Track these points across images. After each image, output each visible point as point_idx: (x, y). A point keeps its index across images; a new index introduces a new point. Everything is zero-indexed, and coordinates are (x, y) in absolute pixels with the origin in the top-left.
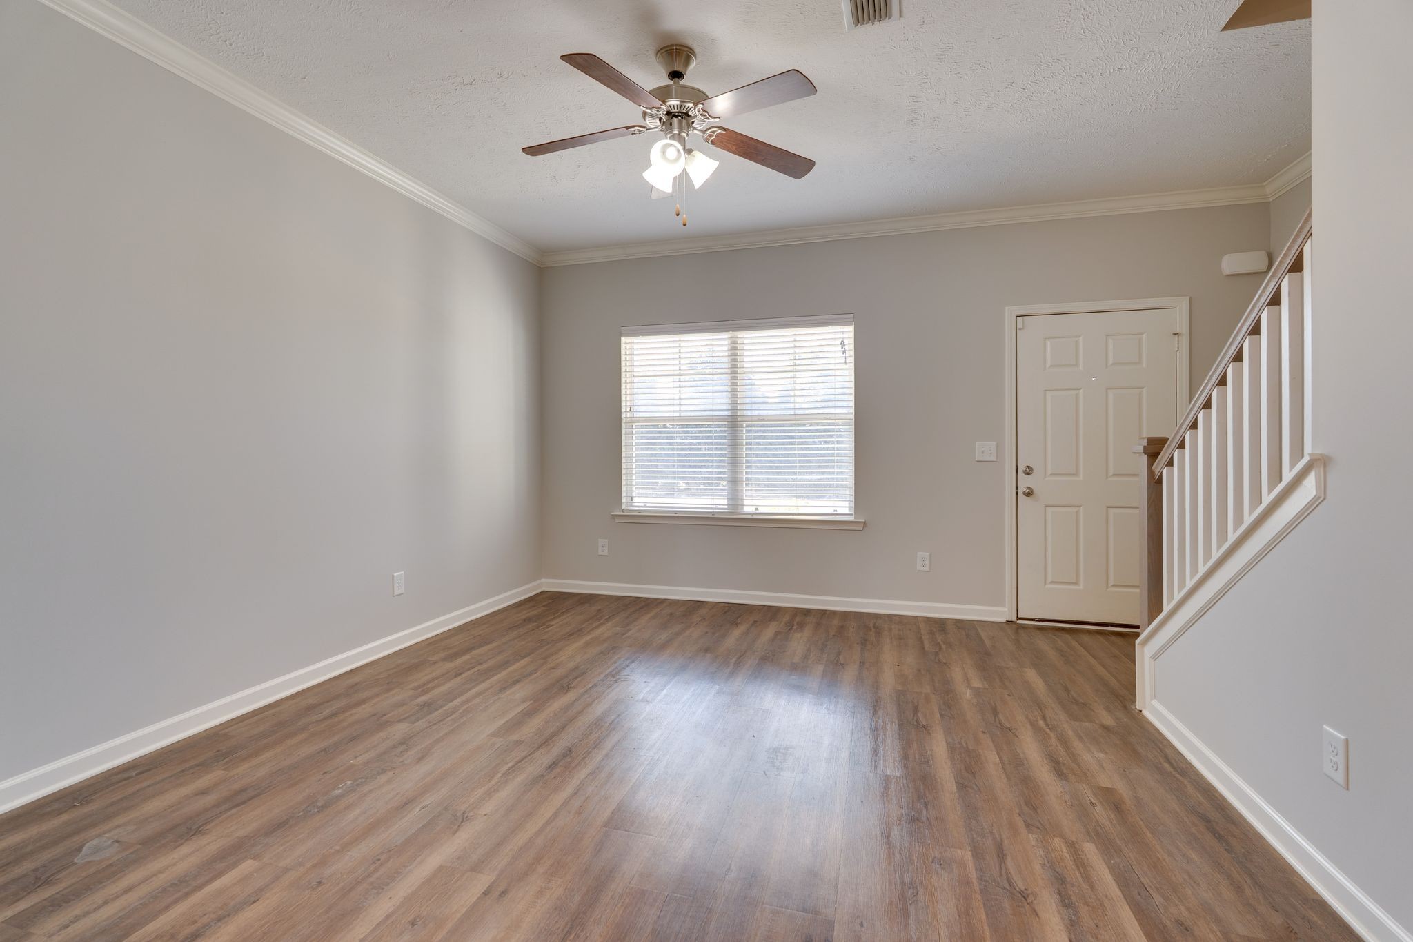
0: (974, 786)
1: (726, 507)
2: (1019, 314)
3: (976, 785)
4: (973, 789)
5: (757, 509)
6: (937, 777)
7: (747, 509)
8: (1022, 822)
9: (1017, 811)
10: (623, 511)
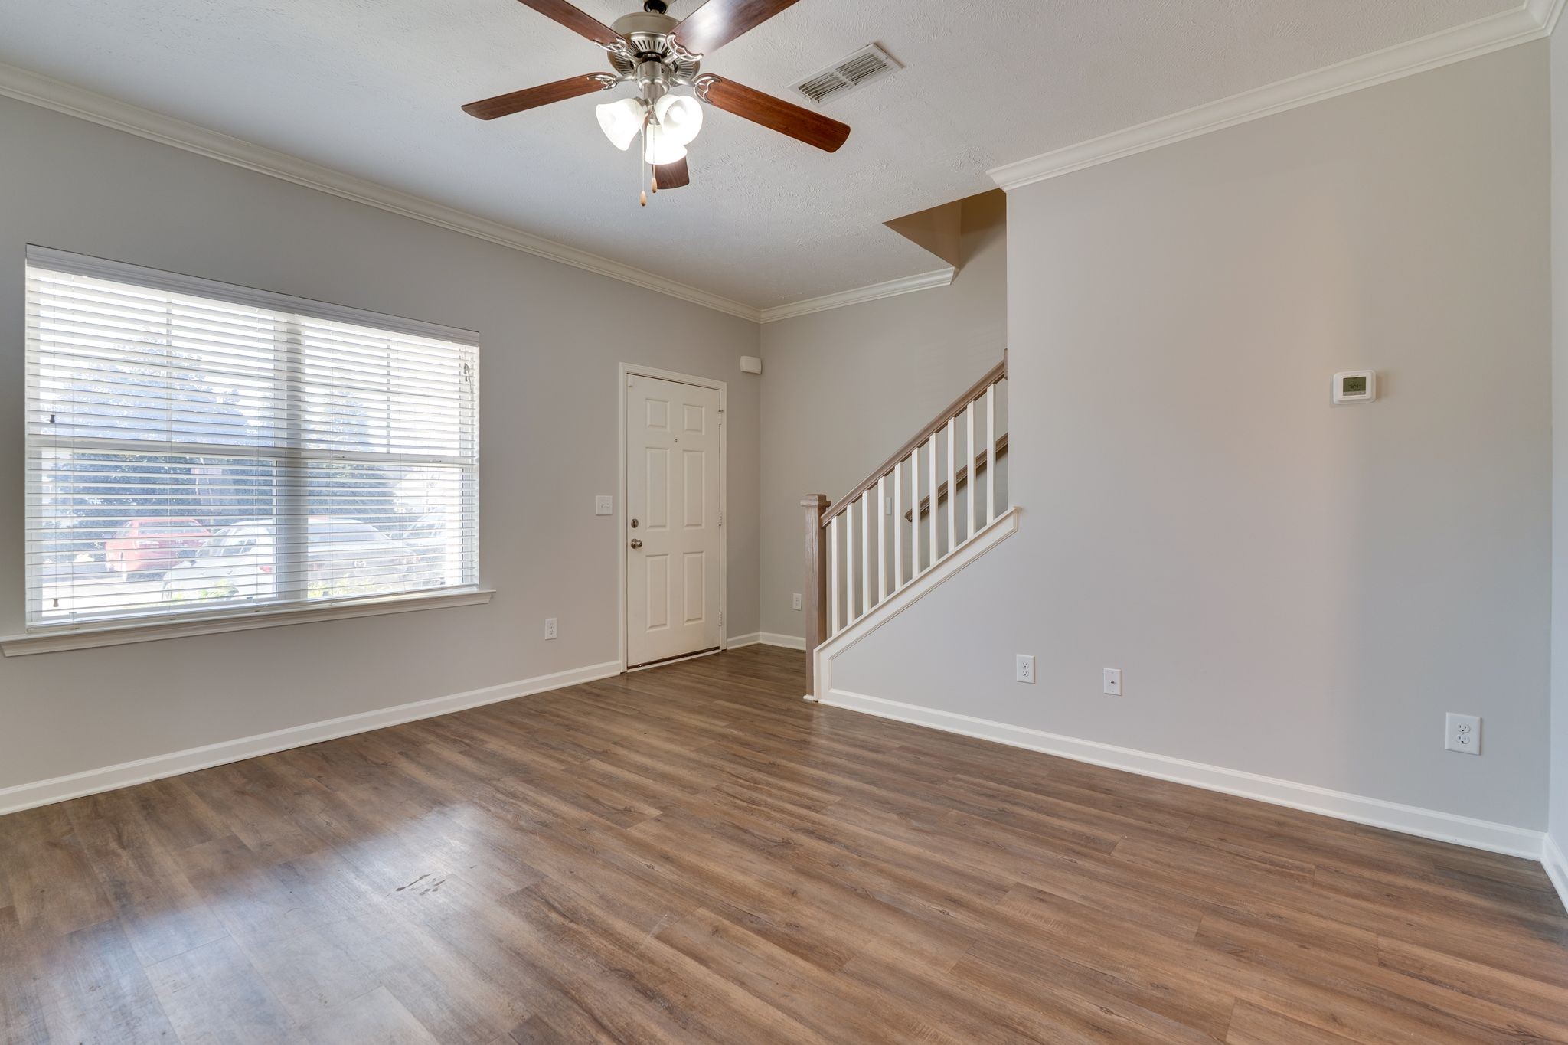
1: (275, 595)
2: (630, 371)
5: (325, 594)
7: (312, 596)
10: (29, 630)
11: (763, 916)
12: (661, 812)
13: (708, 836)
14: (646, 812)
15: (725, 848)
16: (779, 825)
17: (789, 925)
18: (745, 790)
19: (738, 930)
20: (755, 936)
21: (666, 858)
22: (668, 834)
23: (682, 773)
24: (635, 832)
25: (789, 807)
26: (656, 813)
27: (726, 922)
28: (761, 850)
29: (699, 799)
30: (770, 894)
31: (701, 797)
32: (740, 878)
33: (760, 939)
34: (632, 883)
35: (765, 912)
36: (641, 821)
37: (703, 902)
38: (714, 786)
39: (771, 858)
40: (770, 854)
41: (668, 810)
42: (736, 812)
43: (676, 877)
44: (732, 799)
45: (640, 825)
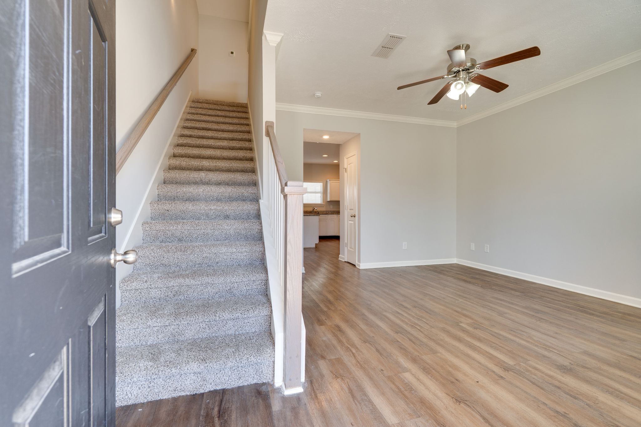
12: (459, 324)
13: (441, 313)
14: (466, 326)
16: (414, 311)
18: (419, 324)
22: (456, 317)
23: (448, 339)
24: (470, 321)
26: (461, 324)
27: (441, 298)
31: (441, 325)
33: (434, 296)
34: (468, 309)
35: (430, 298)
36: (468, 323)
37: (446, 302)
38: (433, 329)
40: (422, 306)
41: (455, 324)
42: (428, 318)
44: (427, 322)
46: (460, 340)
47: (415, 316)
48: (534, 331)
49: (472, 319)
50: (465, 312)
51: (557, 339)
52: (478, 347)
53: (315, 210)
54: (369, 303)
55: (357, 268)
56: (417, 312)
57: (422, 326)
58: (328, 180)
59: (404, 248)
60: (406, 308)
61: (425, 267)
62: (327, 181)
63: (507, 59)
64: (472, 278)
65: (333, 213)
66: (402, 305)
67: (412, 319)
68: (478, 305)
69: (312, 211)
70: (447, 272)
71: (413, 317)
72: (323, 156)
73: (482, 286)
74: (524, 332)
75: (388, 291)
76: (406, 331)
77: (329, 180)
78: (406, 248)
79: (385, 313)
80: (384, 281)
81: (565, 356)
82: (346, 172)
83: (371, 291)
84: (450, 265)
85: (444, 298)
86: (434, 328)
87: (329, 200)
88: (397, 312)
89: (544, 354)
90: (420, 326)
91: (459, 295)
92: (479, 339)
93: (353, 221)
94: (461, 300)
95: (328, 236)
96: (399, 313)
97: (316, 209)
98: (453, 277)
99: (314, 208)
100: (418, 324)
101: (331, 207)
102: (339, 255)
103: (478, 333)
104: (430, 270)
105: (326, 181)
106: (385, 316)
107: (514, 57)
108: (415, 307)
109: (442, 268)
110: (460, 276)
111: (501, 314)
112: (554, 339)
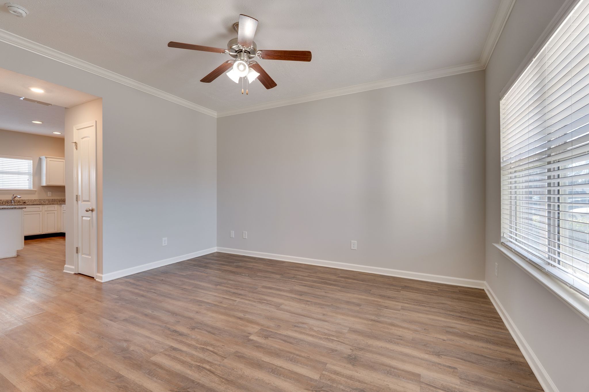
0: (112, 381)
3: (112, 383)
4: (112, 380)
6: (135, 371)
8: (76, 383)
9: (81, 386)
11: (208, 306)
12: (249, 338)
13: (226, 328)
14: (257, 337)
15: (219, 325)
16: (193, 337)
17: (201, 305)
18: (208, 359)
19: (215, 303)
20: (211, 302)
21: (240, 318)
22: (243, 328)
25: (185, 348)
26: (252, 337)
27: (218, 304)
28: (205, 325)
29: (233, 349)
30: (205, 312)
31: (232, 350)
32: (214, 315)
33: (210, 302)
34: (249, 311)
35: (207, 307)
36: (256, 332)
37: (225, 308)
38: (226, 361)
39: (202, 322)
40: (201, 324)
41: (246, 340)
42: (213, 342)
43: (235, 313)
44: (215, 351)
45: (256, 331)
46: (259, 365)
47: (197, 345)
48: (309, 319)
49: (258, 324)
50: (248, 316)
51: (327, 322)
52: (280, 367)
53: (16, 199)
54: (125, 345)
55: (97, 282)
56: (199, 337)
57: (211, 361)
58: (43, 158)
59: (164, 245)
60: (181, 334)
61: (189, 262)
62: (40, 159)
63: (286, 55)
64: (237, 268)
65: (52, 202)
66: (175, 331)
67: (194, 353)
68: (255, 302)
69: (11, 201)
70: (212, 264)
71: (196, 348)
72: (33, 122)
73: (248, 275)
74: (303, 323)
75: (151, 312)
76: (193, 381)
77: (45, 157)
78: (166, 244)
79: (154, 359)
80: (143, 296)
81: (342, 341)
82: (77, 149)
83: (125, 320)
84: (211, 255)
85: (221, 303)
86: (225, 358)
87: (44, 184)
88: (171, 347)
89: (331, 347)
90: (208, 362)
91: (234, 293)
92: (276, 354)
93: (90, 217)
94: (238, 300)
95: (44, 234)
96: (175, 349)
97: (19, 197)
98: (219, 269)
99: (15, 196)
100: (205, 360)
101: (49, 194)
102: (65, 264)
103: (270, 343)
104: (195, 265)
105: (38, 159)
106: (155, 364)
107: (292, 55)
108: (193, 329)
109: (205, 260)
110: (225, 267)
111: (278, 306)
112: (326, 323)
